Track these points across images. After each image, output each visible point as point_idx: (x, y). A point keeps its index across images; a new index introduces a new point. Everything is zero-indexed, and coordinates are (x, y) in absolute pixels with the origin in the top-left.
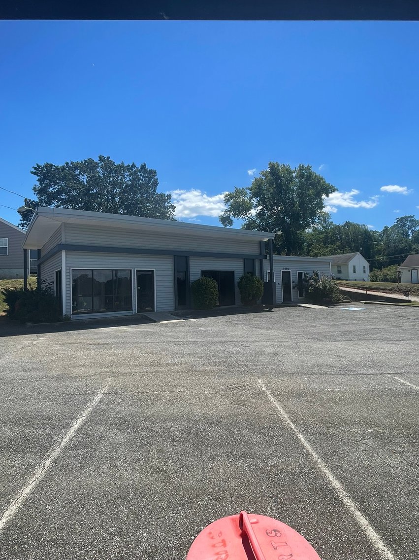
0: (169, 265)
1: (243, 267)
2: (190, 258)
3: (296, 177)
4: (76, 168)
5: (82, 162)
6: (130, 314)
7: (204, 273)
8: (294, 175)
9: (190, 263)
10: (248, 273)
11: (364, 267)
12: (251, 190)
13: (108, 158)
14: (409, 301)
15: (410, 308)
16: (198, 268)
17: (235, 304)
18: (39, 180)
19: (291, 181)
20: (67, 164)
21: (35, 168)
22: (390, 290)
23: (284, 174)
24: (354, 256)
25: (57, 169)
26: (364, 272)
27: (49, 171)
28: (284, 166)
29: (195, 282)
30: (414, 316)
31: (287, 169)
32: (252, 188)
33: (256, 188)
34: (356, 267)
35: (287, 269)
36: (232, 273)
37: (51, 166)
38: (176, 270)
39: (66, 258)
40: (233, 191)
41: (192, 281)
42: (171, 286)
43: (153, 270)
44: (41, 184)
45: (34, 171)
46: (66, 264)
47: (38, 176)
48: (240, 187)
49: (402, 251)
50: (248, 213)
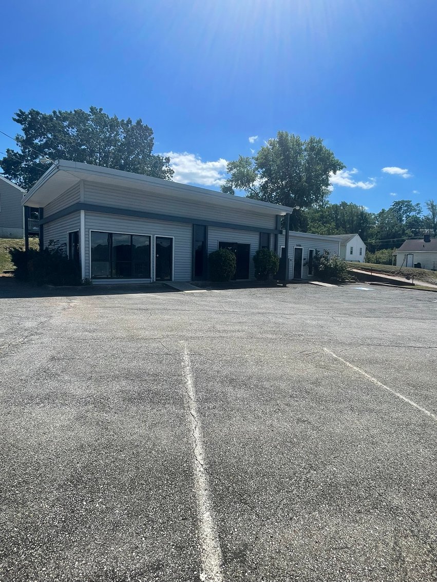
0: (188, 233)
1: (258, 241)
2: (209, 228)
3: (305, 150)
4: (65, 119)
5: (71, 112)
6: (149, 282)
7: (222, 245)
8: (303, 148)
9: (209, 233)
10: (263, 247)
11: (361, 249)
12: (257, 159)
13: (101, 110)
14: (413, 284)
15: (415, 290)
16: (216, 239)
17: (248, 278)
18: (24, 130)
19: (299, 153)
20: (54, 112)
21: (18, 115)
22: (393, 273)
23: (293, 145)
24: (352, 237)
25: (44, 118)
26: (361, 254)
27: (34, 119)
28: (294, 137)
29: (213, 253)
30: (423, 298)
31: (297, 140)
32: (257, 158)
33: (262, 158)
34: (353, 249)
35: (300, 246)
36: (248, 246)
37: (38, 113)
38: (194, 241)
39: (85, 218)
40: (237, 160)
41: (210, 253)
42: (189, 256)
43: (172, 238)
44: (26, 134)
45: (17, 118)
46: (85, 225)
47: (22, 124)
48: (244, 156)
49: (395, 235)
50: (251, 185)
